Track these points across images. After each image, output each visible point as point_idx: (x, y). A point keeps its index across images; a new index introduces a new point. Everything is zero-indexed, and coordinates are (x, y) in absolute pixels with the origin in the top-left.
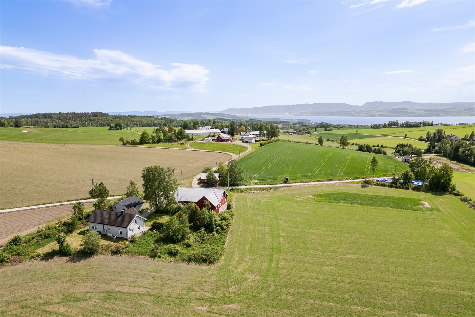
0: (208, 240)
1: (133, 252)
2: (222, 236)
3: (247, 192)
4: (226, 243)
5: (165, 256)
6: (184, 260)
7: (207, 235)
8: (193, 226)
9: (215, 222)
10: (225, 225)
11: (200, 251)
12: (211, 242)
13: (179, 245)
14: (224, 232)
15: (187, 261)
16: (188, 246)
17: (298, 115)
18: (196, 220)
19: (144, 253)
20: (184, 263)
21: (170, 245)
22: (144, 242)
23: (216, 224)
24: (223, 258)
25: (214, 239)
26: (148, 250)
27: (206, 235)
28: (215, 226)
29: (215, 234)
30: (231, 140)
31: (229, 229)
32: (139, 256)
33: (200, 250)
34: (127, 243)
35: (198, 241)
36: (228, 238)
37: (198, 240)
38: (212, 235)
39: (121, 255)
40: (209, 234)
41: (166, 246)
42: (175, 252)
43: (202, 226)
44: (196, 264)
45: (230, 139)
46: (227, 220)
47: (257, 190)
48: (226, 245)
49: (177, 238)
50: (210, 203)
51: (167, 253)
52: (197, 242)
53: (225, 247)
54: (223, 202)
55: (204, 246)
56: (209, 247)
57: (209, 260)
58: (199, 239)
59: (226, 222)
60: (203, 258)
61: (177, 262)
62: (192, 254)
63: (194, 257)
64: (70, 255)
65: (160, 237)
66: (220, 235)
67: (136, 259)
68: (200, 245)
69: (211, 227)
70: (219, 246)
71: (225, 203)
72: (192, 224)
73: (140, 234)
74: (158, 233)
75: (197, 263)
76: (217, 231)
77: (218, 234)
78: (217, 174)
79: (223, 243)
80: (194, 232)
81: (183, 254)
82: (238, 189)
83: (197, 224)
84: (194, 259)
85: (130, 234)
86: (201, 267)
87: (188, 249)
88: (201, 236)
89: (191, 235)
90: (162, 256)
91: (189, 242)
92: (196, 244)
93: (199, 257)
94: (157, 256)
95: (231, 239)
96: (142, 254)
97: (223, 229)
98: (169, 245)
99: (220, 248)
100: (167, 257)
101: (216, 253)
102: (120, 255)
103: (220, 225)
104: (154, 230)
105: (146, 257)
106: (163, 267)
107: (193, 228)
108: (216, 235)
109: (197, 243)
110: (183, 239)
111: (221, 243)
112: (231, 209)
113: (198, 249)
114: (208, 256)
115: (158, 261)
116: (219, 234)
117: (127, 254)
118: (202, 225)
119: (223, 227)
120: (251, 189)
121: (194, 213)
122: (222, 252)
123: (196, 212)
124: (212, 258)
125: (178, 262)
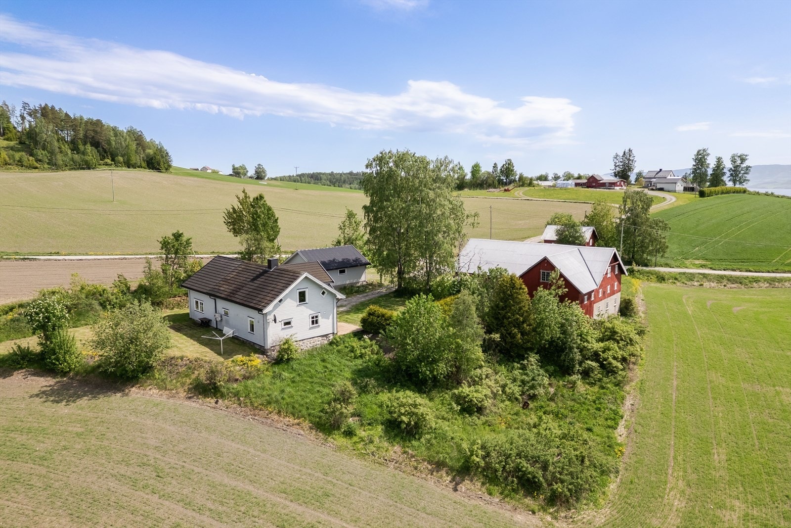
0: (552, 399)
1: (263, 396)
2: (605, 394)
3: (678, 284)
4: (622, 423)
5: (371, 433)
6: (439, 465)
7: (546, 381)
8: (498, 344)
9: (579, 342)
10: (615, 358)
11: (516, 438)
12: (562, 410)
13: (437, 401)
14: (614, 380)
15: (451, 469)
16: (469, 408)
18: (510, 323)
19: (297, 406)
20: (441, 477)
21: (401, 394)
22: (319, 368)
23: (582, 350)
24: (613, 486)
25: (574, 400)
26: (315, 398)
27: (543, 380)
28: (578, 357)
29: (579, 383)
30: (622, 186)
31: (630, 374)
32: (276, 417)
33: (514, 433)
34: (257, 361)
35: (512, 398)
36: (628, 403)
37: (513, 393)
38: (564, 386)
39: (217, 402)
40: (554, 381)
41: (385, 397)
42: (409, 422)
43: (531, 349)
44: (490, 494)
45: (618, 184)
46: (622, 343)
47: (710, 281)
48: (621, 430)
49: (431, 372)
50: (566, 280)
51: (382, 424)
52: (509, 400)
53: (620, 440)
54: (609, 287)
55: (533, 419)
56: (554, 427)
57: (550, 485)
58: (516, 389)
59: (620, 348)
60: (525, 473)
61: (409, 469)
62: (475, 447)
63: (484, 458)
64: (64, 374)
65: (378, 364)
66: (596, 389)
67: (260, 426)
68: (517, 414)
69: (562, 357)
70: (595, 429)
71: (613, 293)
72: (496, 336)
73: (318, 342)
74: (376, 348)
75: (496, 489)
76: (586, 374)
77: (589, 384)
78: (589, 227)
79: (609, 423)
80: (500, 365)
81: (444, 437)
82: (650, 273)
83: (514, 337)
84: (484, 469)
85: (274, 335)
86: (508, 514)
87: (469, 419)
88: (523, 382)
89: (487, 370)
90: (362, 433)
91: (475, 395)
92: (502, 405)
93: (507, 464)
94: (339, 428)
95: (643, 412)
96: (290, 409)
97: (608, 370)
98: (397, 391)
99: (599, 439)
100: (376, 440)
101: (583, 461)
102: (213, 401)
103: (596, 356)
104: (365, 336)
105: (298, 424)
106: (347, 477)
107: (500, 351)
108: (582, 387)
109: (507, 403)
110: (454, 378)
111: (601, 421)
112: (631, 316)
113: (509, 426)
114: (545, 468)
115: (339, 448)
116: (592, 384)
117: (239, 399)
118: (533, 344)
119: (610, 364)
120: (691, 277)
121: (506, 301)
122: (610, 458)
123: (513, 299)
124: (562, 482)
125: (416, 468)
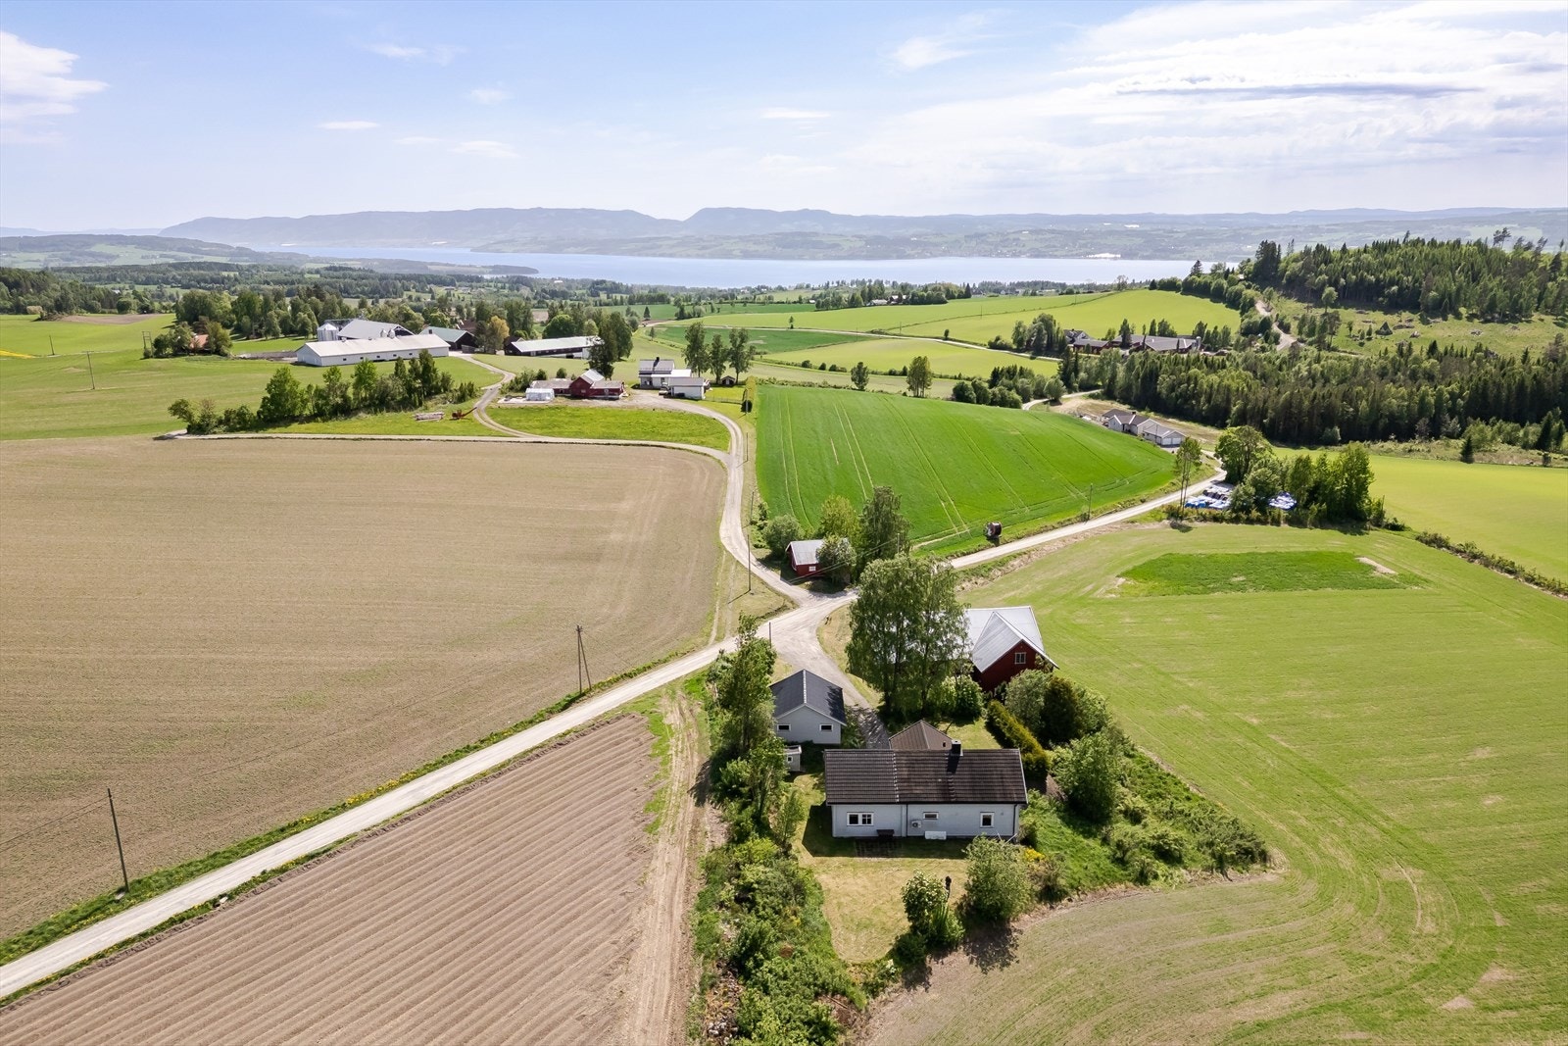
1: (1086, 878)
6: (1211, 869)
17: (484, 249)
19: (1109, 873)
26: (1105, 863)
30: (623, 392)
32: (1112, 890)
39: (1070, 900)
44: (1242, 873)
45: (622, 389)
51: (1157, 859)
64: (957, 942)
100: (1171, 872)
102: (1066, 900)
105: (1127, 887)
125: (1205, 879)
